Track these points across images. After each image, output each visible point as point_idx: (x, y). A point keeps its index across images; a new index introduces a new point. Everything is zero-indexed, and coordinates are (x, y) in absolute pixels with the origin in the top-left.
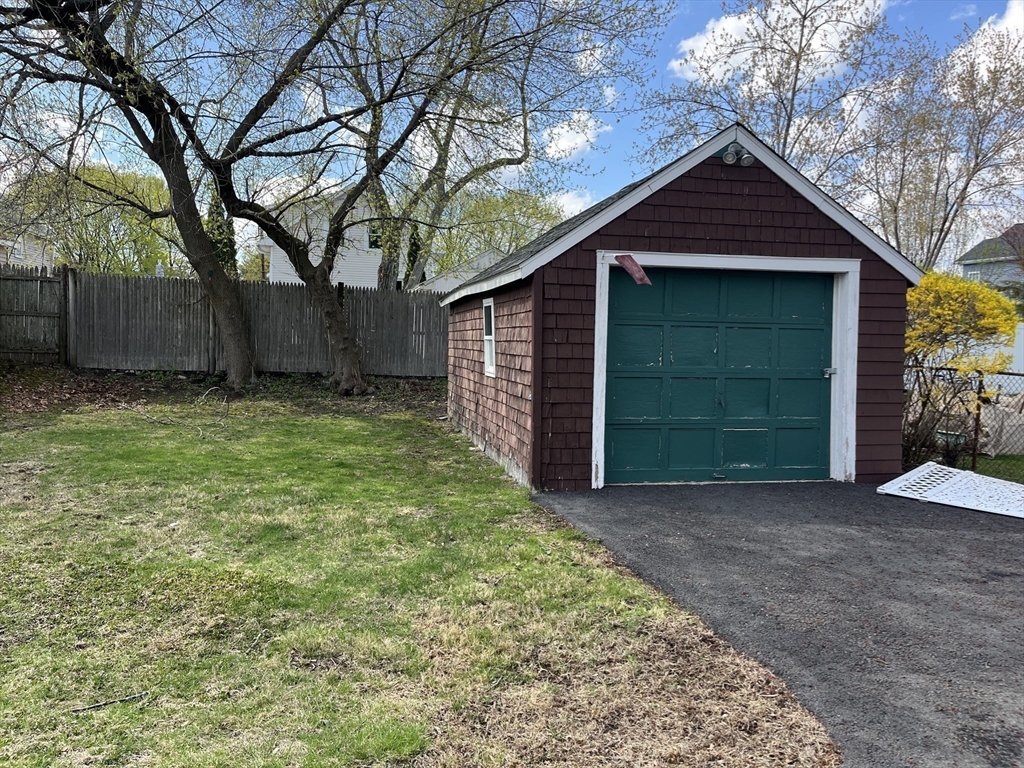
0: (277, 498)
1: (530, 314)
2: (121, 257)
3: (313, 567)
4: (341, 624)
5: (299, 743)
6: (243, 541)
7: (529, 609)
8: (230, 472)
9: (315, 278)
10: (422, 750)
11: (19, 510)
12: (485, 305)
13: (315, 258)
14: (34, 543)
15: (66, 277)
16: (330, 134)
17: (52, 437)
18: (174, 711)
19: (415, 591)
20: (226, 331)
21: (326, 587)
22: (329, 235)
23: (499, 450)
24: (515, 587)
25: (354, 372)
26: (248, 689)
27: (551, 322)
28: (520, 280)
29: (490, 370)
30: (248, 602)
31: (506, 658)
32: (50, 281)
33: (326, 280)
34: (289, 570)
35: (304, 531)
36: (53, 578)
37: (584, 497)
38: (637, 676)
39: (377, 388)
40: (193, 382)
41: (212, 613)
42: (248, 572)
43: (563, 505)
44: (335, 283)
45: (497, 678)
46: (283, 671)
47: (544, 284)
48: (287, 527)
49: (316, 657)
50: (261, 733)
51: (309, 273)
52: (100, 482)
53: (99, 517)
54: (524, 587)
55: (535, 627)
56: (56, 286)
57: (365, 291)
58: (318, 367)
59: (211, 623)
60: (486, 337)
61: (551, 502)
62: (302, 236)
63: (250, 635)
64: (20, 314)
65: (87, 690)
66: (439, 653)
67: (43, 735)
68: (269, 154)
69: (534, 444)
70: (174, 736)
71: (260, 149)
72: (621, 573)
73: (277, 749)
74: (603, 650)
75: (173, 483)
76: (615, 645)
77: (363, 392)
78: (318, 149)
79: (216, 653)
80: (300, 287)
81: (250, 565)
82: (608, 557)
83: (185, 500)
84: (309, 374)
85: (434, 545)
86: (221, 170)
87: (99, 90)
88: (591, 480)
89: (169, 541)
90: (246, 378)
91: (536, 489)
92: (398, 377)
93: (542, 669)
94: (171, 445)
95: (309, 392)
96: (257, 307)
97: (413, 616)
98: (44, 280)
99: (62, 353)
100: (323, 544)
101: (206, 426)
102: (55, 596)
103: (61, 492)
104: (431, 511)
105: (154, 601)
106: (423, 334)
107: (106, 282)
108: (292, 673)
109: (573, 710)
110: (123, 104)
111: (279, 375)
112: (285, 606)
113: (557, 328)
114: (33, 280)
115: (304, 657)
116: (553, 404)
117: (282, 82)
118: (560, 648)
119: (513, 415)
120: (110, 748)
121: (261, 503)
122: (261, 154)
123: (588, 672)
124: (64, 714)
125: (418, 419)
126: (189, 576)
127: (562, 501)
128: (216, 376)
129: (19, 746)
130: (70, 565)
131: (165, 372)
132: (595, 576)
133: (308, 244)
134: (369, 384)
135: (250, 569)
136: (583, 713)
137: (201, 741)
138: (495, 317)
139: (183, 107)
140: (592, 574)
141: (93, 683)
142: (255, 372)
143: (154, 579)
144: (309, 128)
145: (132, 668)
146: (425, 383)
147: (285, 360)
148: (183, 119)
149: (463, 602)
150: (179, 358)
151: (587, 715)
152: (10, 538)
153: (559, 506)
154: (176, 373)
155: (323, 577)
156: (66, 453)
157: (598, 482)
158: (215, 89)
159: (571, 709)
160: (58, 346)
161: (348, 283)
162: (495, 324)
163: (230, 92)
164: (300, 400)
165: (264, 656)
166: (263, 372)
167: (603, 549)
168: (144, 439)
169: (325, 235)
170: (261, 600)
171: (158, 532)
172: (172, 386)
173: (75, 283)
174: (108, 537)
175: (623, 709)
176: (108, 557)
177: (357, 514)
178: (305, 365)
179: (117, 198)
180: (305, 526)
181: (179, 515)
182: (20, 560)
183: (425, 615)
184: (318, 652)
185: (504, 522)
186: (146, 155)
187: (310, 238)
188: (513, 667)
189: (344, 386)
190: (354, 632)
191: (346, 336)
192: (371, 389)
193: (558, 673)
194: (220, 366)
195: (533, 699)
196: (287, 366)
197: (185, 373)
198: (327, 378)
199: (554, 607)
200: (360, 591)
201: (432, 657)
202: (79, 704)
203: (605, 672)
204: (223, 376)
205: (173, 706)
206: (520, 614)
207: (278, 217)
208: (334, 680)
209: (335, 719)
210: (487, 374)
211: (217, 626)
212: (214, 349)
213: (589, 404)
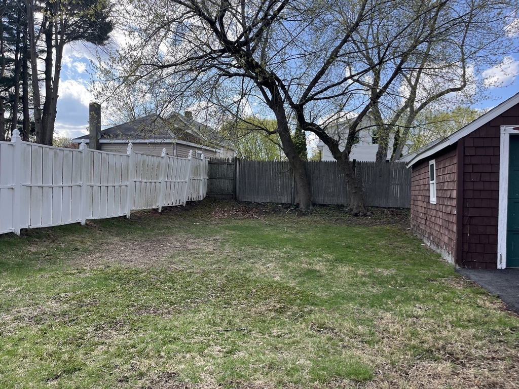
0: (315, 259)
1: (456, 165)
2: (261, 156)
3: (328, 290)
4: (337, 315)
5: (309, 362)
6: (297, 275)
7: (444, 324)
8: (296, 246)
9: (342, 158)
10: (370, 379)
11: (211, 254)
12: (430, 164)
13: (342, 148)
14: (214, 266)
15: (236, 162)
16: (349, 85)
17: (227, 228)
18: (257, 338)
19: (378, 307)
20: (299, 185)
21: (333, 299)
22: (349, 136)
23: (438, 244)
24: (437, 313)
25: (360, 204)
26: (290, 335)
27: (469, 169)
28: (449, 145)
29: (433, 200)
30: (295, 300)
31: (426, 346)
32: (230, 164)
33: (347, 158)
34: (316, 289)
35: (327, 274)
36: (220, 280)
37: (491, 272)
38: (510, 369)
39: (372, 213)
40: (285, 208)
41: (279, 302)
42: (298, 288)
43: (476, 276)
44: (351, 160)
45: (420, 355)
46: (306, 331)
47: (464, 148)
48: (318, 272)
49: (323, 328)
50: (292, 354)
51: (338, 155)
52: (242, 246)
53: (240, 259)
54: (443, 313)
55: (447, 333)
56: (232, 165)
57: (367, 163)
58: (342, 202)
59: (278, 306)
60: (431, 182)
61: (468, 273)
62: (336, 138)
63: (294, 314)
64: (219, 178)
65: (224, 324)
66: (387, 337)
67: (205, 338)
68: (320, 99)
69: (458, 240)
70: (255, 348)
71: (316, 97)
72: (510, 314)
73: (298, 362)
74: (489, 352)
75: (271, 249)
76: (498, 350)
77: (365, 215)
78: (343, 94)
79: (278, 318)
80: (334, 163)
81: (299, 285)
82: (502, 305)
83: (275, 256)
84: (338, 205)
85: (392, 288)
86: (298, 109)
87: (249, 79)
88: (496, 263)
89: (266, 271)
90: (308, 207)
91: (459, 265)
92: (384, 208)
93: (448, 355)
94: (272, 233)
95: (337, 214)
96: (314, 173)
97: (375, 318)
98: (228, 164)
99: (234, 195)
100: (334, 280)
101: (288, 227)
102: (219, 287)
103: (227, 248)
104: (393, 272)
105: (256, 294)
106: (398, 185)
107: (251, 164)
108: (311, 332)
109: (464, 379)
110: (260, 85)
111: (323, 205)
112: (312, 305)
113: (473, 172)
114: (224, 164)
115: (318, 327)
116: (470, 217)
117: (328, 63)
118: (461, 347)
119: (445, 224)
120: (229, 347)
121: (308, 260)
122: (316, 99)
123: (478, 361)
124: (214, 331)
125: (393, 229)
126: (272, 286)
127: (476, 273)
128: (295, 205)
129: (195, 340)
130: (226, 276)
131: (273, 203)
132: (491, 314)
133: (339, 141)
134: (368, 211)
135: (299, 287)
136: (471, 381)
137: (267, 352)
138: (436, 170)
139: (283, 82)
140: (490, 312)
141: (227, 321)
142: (312, 204)
143: (258, 286)
144: (339, 84)
145: (243, 318)
146: (399, 211)
147: (326, 198)
148: (283, 87)
149: (405, 315)
150: (279, 197)
151: (473, 383)
152: (206, 264)
153: (474, 276)
154: (278, 204)
155: (332, 295)
156: (232, 234)
157: (502, 264)
158: (298, 73)
159: (463, 378)
160: (233, 192)
161: (359, 159)
162: (436, 174)
163: (304, 73)
164: (333, 217)
165: (298, 323)
166: (316, 204)
167: (499, 301)
168: (262, 230)
169: (347, 136)
170: (301, 300)
171: (262, 268)
172: (276, 209)
173: (239, 164)
174: (242, 267)
175: (497, 384)
176: (241, 275)
177: (353, 269)
178: (336, 201)
179: (256, 126)
180: (327, 272)
181: (272, 262)
182: (208, 272)
183: (382, 318)
184: (324, 326)
185: (437, 281)
186: (268, 106)
187: (340, 138)
188: (429, 351)
189: (355, 211)
190: (343, 320)
191: (356, 186)
192: (369, 213)
193: (458, 359)
194: (297, 201)
195: (440, 369)
196: (327, 201)
197: (281, 204)
198: (346, 207)
199: (460, 326)
200: (349, 303)
201: (383, 338)
202: (220, 329)
203: (489, 363)
204: (298, 206)
205: (257, 336)
206: (439, 326)
207: (324, 129)
208: (330, 339)
209: (328, 356)
210: (431, 203)
211: (280, 308)
212: (294, 193)
213: (496, 217)
